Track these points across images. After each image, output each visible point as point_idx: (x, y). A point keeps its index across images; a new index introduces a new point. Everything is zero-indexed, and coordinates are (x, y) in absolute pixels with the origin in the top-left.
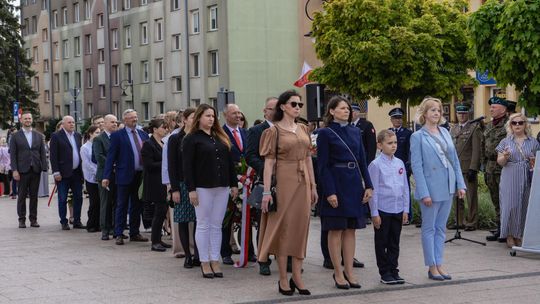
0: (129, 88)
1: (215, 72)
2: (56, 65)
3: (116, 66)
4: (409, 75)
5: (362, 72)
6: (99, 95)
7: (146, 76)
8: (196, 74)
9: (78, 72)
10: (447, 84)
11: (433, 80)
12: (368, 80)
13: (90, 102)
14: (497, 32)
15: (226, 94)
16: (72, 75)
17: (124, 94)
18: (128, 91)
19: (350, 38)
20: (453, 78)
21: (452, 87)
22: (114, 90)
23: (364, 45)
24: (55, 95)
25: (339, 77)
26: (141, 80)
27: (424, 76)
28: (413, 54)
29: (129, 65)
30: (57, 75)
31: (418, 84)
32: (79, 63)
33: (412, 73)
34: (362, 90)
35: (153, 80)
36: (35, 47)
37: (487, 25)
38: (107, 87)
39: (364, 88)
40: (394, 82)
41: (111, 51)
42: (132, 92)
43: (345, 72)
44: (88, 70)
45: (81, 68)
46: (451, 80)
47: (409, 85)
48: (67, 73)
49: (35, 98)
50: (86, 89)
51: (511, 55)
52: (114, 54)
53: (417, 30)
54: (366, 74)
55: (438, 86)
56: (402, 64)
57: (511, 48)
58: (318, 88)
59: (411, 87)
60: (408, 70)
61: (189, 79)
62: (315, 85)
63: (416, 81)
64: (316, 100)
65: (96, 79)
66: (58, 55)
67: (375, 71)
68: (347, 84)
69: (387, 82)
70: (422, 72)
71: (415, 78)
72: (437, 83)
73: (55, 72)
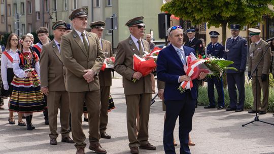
0: (54, 14)
1: (109, 4)
5: (196, 6)
6: (36, 18)
7: (66, 6)
8: (98, 5)
9: (22, 4)
10: (253, 14)
11: (243, 12)
12: (200, 11)
15: (112, 19)
16: (19, 5)
17: (51, 18)
18: (53, 16)
20: (257, 10)
21: (257, 16)
22: (45, 15)
24: (8, 18)
25: (181, 9)
26: (62, 9)
27: (238, 9)
30: (9, 5)
31: (233, 14)
33: (229, 6)
34: (196, 17)
35: (70, 9)
38: (41, 13)
39: (197, 17)
40: (217, 12)
42: (56, 16)
43: (185, 5)
44: (29, 2)
46: (255, 11)
47: (226, 14)
48: (15, 4)
50: (28, 14)
54: (199, 7)
55: (247, 15)
58: (166, 16)
59: (228, 16)
61: (93, 8)
62: (164, 15)
63: (232, 12)
64: (165, 24)
65: (34, 8)
67: (205, 5)
68: (187, 13)
69: (213, 13)
70: (236, 6)
71: (231, 10)
72: (246, 13)
73: (8, 3)
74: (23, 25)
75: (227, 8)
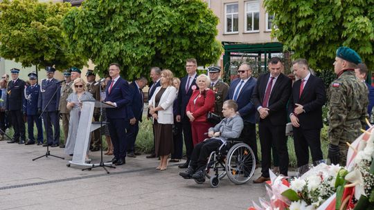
10: (72, 58)
14: (75, 27)
19: (11, 28)
23: (16, 33)
27: (57, 53)
28: (47, 38)
31: (54, 58)
37: (71, 23)
40: (39, 56)
47: (48, 58)
51: (81, 42)
53: (51, 24)
57: (82, 37)
60: (47, 49)
63: (52, 55)
71: (51, 53)
72: (66, 57)
75: (48, 52)
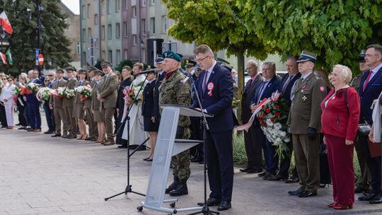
2: (103, 18)
3: (144, 20)
4: (233, 31)
6: (132, 43)
7: (165, 28)
9: (118, 24)
13: (127, 48)
15: (170, 44)
16: (114, 26)
17: (142, 42)
24: (103, 42)
26: (162, 31)
29: (154, 19)
30: (104, 26)
32: (118, 17)
36: (89, 5)
38: (138, 36)
41: (140, 7)
44: (125, 23)
45: (120, 21)
48: (110, 25)
49: (68, 45)
50: (123, 38)
52: (143, 10)
56: (225, 22)
66: (104, 11)
73: (102, 24)
74: (118, 51)
